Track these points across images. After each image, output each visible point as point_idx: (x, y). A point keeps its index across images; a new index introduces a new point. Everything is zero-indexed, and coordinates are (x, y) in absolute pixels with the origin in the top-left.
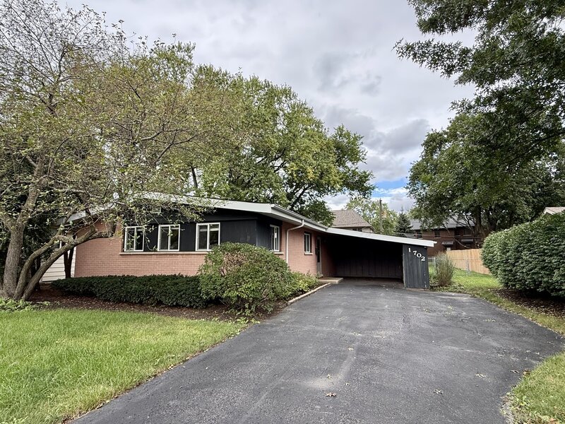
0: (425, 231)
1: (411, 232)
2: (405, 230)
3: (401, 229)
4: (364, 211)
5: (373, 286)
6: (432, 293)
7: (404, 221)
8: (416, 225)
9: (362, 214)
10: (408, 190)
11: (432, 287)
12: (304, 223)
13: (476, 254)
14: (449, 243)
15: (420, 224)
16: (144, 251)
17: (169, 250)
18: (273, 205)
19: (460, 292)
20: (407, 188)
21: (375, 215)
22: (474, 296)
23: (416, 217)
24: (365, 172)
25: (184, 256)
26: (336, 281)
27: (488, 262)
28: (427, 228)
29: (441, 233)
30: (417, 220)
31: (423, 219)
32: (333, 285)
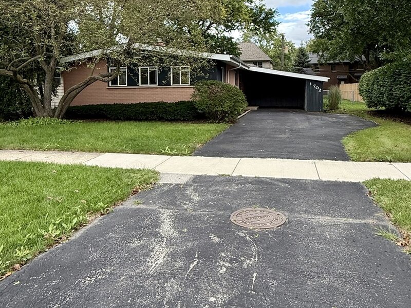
0: (322, 65)
1: (309, 66)
2: (303, 64)
3: (300, 63)
4: (260, 41)
5: (283, 111)
6: (324, 114)
7: (303, 55)
8: (313, 59)
9: (259, 45)
10: (309, 27)
11: (325, 111)
12: (241, 65)
13: (354, 87)
14: (342, 77)
15: (318, 59)
16: (128, 86)
17: (149, 85)
18: (231, 56)
19: (343, 113)
20: (308, 25)
21: (272, 46)
22: (351, 115)
23: (314, 52)
24: (271, 10)
25: (163, 89)
26: (256, 108)
27: (361, 92)
28: (324, 62)
29: (337, 67)
30: (315, 55)
31: (320, 53)
32: (253, 111)
